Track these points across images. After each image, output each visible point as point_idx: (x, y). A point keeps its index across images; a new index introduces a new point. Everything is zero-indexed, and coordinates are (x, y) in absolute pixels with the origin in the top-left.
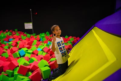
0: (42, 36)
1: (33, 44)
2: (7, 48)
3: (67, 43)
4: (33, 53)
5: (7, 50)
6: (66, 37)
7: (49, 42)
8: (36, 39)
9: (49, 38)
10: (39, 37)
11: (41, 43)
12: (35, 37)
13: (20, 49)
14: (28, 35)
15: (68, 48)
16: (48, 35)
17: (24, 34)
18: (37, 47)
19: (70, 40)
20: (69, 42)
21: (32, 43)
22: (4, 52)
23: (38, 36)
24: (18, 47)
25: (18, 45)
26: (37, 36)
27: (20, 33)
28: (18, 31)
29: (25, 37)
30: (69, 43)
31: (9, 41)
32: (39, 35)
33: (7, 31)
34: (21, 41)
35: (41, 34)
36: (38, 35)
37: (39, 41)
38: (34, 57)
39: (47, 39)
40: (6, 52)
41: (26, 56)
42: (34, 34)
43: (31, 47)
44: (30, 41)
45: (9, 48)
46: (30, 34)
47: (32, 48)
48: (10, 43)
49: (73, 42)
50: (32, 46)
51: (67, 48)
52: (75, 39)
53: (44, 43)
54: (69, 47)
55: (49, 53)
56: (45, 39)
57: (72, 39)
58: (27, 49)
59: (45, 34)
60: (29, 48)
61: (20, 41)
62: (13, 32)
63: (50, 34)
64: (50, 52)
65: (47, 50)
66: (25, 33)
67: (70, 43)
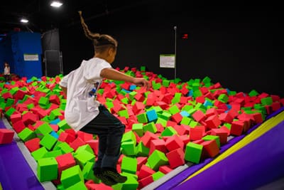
0: (194, 87)
1: (172, 101)
2: (126, 103)
3: (253, 108)
4: (172, 119)
5: (125, 105)
6: (253, 93)
7: (207, 100)
8: (180, 92)
9: (210, 91)
10: (187, 87)
11: (190, 101)
12: (178, 86)
13: (148, 107)
14: (166, 81)
15: (251, 120)
16: (208, 85)
17: (156, 77)
18: (181, 109)
19: (260, 103)
20: (257, 106)
21: (172, 99)
22: (122, 109)
23: (184, 86)
24: (145, 102)
25: (146, 99)
26: (183, 84)
27: (149, 75)
28: (147, 70)
29: (158, 86)
30: (258, 110)
31: (131, 89)
32: (188, 83)
33: (126, 68)
34: (151, 91)
35: (191, 80)
36: (185, 82)
37: (186, 96)
38: (173, 127)
39: (205, 94)
40: (124, 109)
41: (158, 122)
42: (177, 80)
43: (168, 107)
44: (167, 94)
45: (130, 102)
46: (168, 79)
47: (170, 109)
48: (133, 93)
49: (270, 108)
50: (170, 105)
51: (248, 120)
52: (277, 102)
53: (195, 102)
54: (253, 119)
55: (203, 125)
56: (199, 93)
57: (266, 101)
58: (161, 110)
59: (201, 82)
60: (164, 107)
61: (149, 92)
62: (138, 72)
63: (211, 82)
64: (206, 122)
65: (202, 117)
66: (160, 76)
67: (260, 109)
